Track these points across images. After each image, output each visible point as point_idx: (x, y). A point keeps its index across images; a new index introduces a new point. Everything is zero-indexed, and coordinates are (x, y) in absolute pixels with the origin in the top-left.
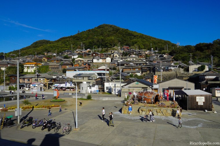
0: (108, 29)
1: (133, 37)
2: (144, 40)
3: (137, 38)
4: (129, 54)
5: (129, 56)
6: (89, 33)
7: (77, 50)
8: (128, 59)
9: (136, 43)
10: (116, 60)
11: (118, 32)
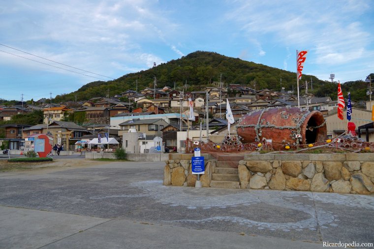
0: (204, 59)
1: (247, 70)
2: (268, 74)
3: (255, 71)
4: (239, 92)
5: (240, 96)
6: (171, 66)
7: (146, 90)
8: (238, 100)
9: (253, 78)
10: (213, 102)
11: (222, 62)
